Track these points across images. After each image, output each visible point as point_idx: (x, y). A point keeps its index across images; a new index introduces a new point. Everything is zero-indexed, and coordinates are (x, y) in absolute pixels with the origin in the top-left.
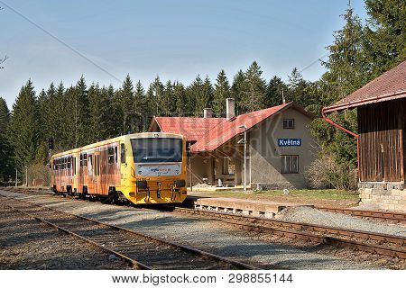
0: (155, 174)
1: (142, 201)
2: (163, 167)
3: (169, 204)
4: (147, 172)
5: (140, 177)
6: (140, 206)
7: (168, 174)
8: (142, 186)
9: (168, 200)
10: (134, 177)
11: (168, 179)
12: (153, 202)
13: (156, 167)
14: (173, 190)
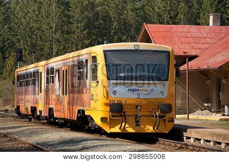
0: (134, 96)
1: (116, 129)
3: (151, 134)
4: (123, 93)
5: (115, 98)
6: (113, 135)
7: (150, 96)
8: (117, 110)
9: (150, 129)
10: (108, 98)
11: (150, 102)
12: (130, 130)
14: (156, 117)
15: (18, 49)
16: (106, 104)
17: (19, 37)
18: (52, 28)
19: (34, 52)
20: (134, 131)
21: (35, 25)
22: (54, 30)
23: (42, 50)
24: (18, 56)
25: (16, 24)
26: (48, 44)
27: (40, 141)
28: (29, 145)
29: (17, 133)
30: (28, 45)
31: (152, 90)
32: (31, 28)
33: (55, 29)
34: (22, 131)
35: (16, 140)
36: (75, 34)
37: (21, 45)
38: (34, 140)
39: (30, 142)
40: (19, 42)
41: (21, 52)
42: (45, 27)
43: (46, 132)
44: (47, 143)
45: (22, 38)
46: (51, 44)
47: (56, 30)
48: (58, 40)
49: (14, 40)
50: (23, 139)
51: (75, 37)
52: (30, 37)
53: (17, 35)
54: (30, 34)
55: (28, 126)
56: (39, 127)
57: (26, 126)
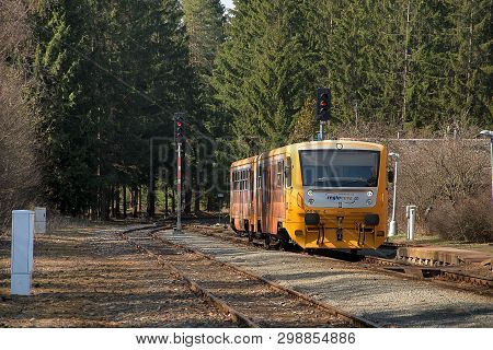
0: (335, 204)
1: (313, 245)
2: (347, 195)
3: (355, 250)
5: (312, 207)
7: (354, 206)
8: (313, 221)
9: (354, 244)
10: (303, 208)
11: (355, 213)
12: (330, 245)
13: (337, 194)
14: (361, 230)
15: (321, 90)
16: (301, 215)
17: (323, 62)
18: (401, 38)
19: (358, 96)
20: (334, 247)
21: (362, 32)
22: (406, 42)
23: (377, 90)
24: (319, 107)
25: (318, 32)
26: (392, 77)
27: (371, 310)
28: (347, 319)
29: (318, 289)
30: (343, 81)
31: (357, 198)
32: (352, 40)
33: (411, 41)
34: (329, 284)
35: (315, 305)
36: (457, 52)
37: (328, 82)
38: (357, 306)
39: (347, 310)
40: (324, 73)
41: (327, 97)
42: (386, 36)
43: (386, 289)
44: (387, 314)
45: (331, 65)
46: (399, 77)
47: (413, 43)
48: (416, 68)
49: (312, 69)
50: (332, 303)
51: (459, 59)
52: (348, 62)
53: (319, 58)
54: (349, 53)
55: (344, 273)
56: (369, 276)
57: (339, 273)
